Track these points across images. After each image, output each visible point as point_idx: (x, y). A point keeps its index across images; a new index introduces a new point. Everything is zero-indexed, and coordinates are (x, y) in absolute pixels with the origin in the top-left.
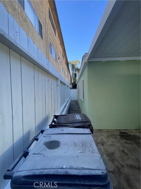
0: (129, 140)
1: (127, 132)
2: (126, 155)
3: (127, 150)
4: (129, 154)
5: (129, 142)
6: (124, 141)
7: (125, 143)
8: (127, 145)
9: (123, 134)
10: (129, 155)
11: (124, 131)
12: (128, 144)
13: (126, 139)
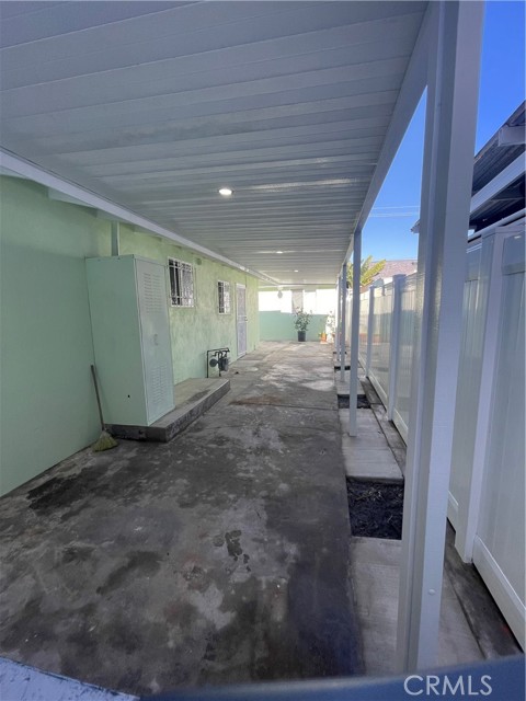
0: (73, 498)
1: (55, 475)
2: (84, 560)
3: (81, 538)
4: (92, 545)
5: (76, 504)
6: (59, 514)
7: (65, 518)
8: (73, 522)
9: (45, 493)
10: (91, 550)
11: (47, 478)
12: (76, 513)
13: (62, 504)
